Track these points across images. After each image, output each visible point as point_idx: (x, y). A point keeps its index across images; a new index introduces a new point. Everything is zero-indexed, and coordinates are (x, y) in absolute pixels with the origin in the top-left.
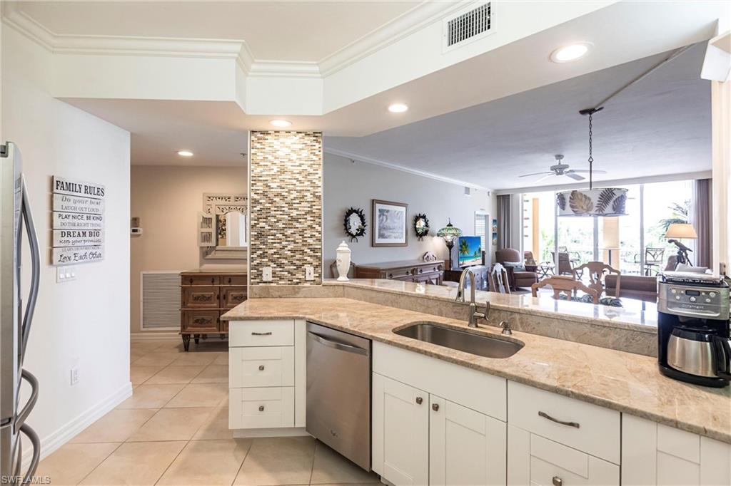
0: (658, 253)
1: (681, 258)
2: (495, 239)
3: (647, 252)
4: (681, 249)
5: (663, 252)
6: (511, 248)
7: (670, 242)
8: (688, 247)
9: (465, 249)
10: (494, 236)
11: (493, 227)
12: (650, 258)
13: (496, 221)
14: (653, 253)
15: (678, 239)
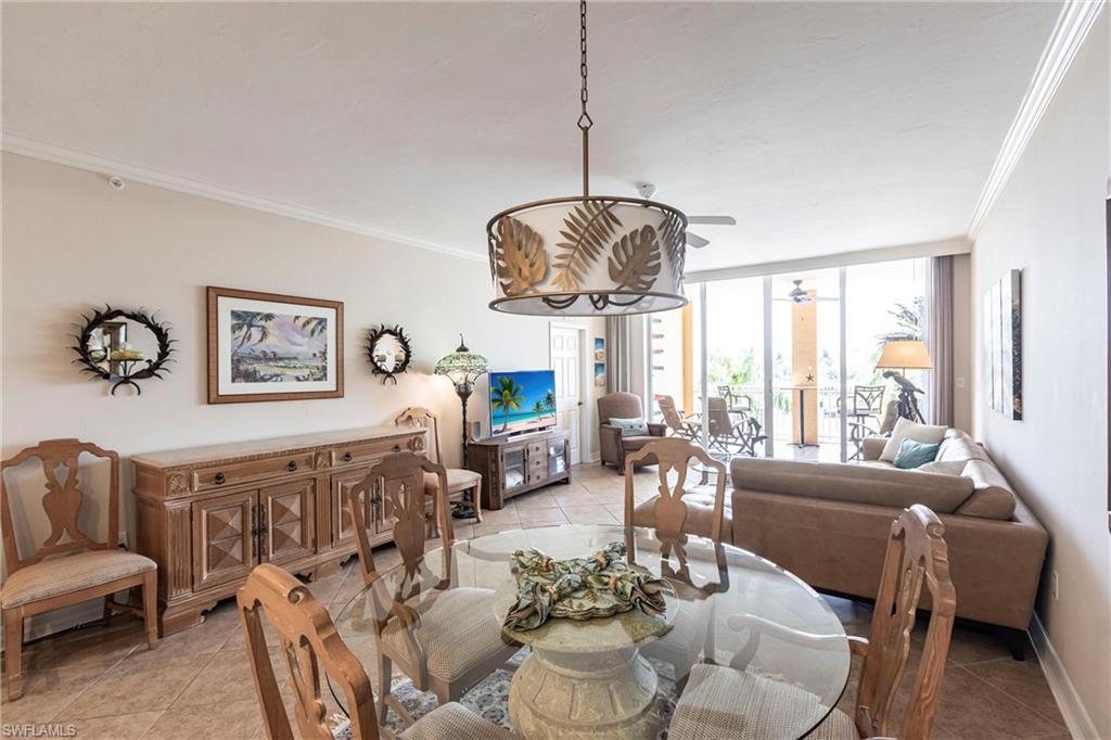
0: (875, 394)
1: (906, 407)
2: (601, 376)
3: (856, 392)
4: (904, 390)
5: (882, 393)
6: (628, 393)
7: (887, 375)
8: (917, 387)
9: (509, 398)
10: (599, 369)
11: (596, 354)
12: (861, 404)
13: (602, 340)
14: (866, 395)
15: (900, 371)
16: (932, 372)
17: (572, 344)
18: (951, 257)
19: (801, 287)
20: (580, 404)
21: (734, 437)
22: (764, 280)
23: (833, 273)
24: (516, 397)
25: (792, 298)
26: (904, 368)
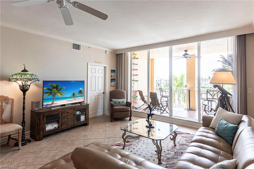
0: (215, 93)
1: (224, 101)
2: (114, 83)
3: (207, 92)
4: (222, 94)
6: (120, 89)
7: (215, 86)
8: (229, 92)
9: (56, 92)
10: (113, 81)
11: (111, 75)
12: (210, 97)
13: (114, 71)
14: (211, 93)
15: (221, 85)
16: (236, 86)
17: (100, 71)
18: (245, 35)
19: (187, 53)
20: (103, 93)
21: (160, 107)
22: (169, 47)
23: (195, 44)
24: (60, 91)
25: (184, 57)
26: (223, 84)
